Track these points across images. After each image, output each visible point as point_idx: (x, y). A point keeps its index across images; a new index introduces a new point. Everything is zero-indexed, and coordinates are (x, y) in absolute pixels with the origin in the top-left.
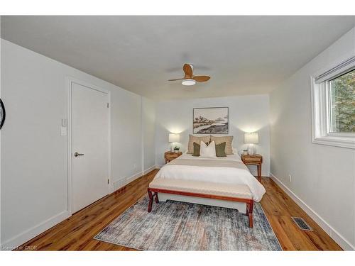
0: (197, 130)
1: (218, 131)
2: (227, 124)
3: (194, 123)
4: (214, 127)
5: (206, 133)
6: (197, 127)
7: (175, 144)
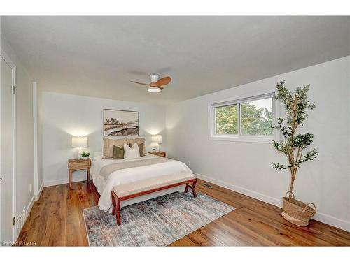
0: (109, 132)
1: (130, 133)
2: (137, 127)
3: (105, 125)
4: (126, 129)
5: (118, 135)
6: (109, 129)
7: (81, 150)
